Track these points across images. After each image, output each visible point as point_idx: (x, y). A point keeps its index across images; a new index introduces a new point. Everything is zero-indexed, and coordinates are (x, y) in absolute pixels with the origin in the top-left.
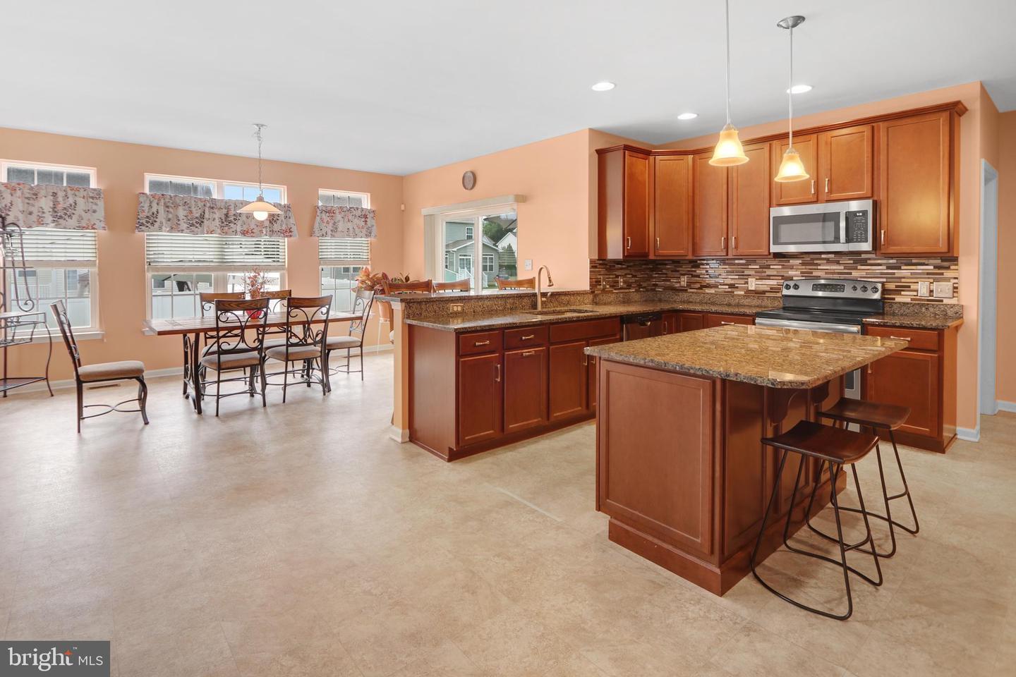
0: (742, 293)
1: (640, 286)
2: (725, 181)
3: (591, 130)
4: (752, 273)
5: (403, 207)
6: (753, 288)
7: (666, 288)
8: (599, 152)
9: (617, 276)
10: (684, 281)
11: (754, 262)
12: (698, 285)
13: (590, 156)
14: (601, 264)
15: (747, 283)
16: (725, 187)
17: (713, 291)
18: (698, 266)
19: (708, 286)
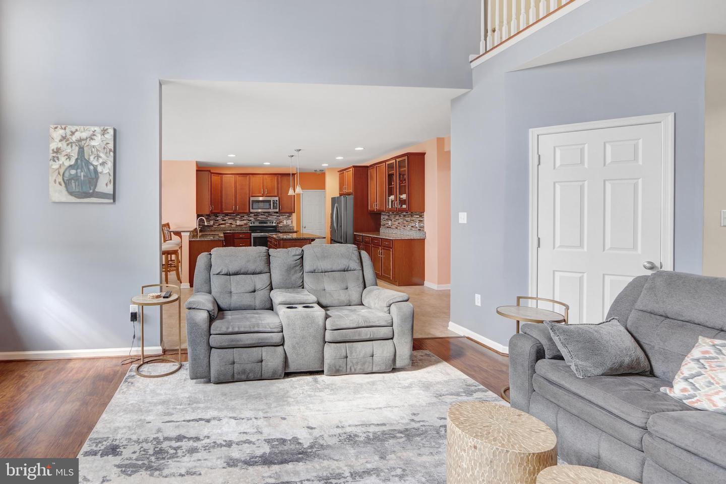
0: (235, 226)
2: (234, 185)
4: (238, 218)
8: (197, 170)
10: (212, 223)
11: (239, 215)
15: (236, 222)
16: (234, 188)
17: (223, 226)
18: (218, 217)
19: (222, 224)
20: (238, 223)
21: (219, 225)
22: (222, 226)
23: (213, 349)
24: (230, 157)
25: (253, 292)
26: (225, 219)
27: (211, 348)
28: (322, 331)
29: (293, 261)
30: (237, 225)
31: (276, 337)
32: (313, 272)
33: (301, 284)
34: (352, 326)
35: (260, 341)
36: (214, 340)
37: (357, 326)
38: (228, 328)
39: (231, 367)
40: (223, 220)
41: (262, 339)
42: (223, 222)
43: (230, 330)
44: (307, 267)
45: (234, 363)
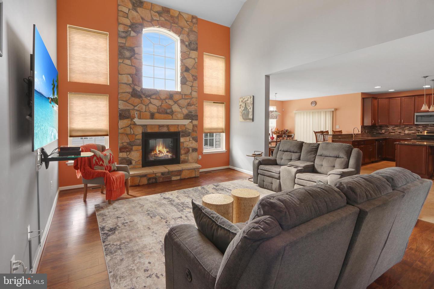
0: (403, 134)
1: (370, 132)
2: (400, 105)
3: (362, 93)
4: (407, 129)
5: (283, 110)
6: (407, 133)
7: (377, 133)
8: (363, 98)
9: (366, 130)
10: (383, 131)
11: (407, 126)
12: (388, 132)
13: (361, 99)
14: (363, 127)
15: (405, 132)
16: (400, 107)
17: (393, 134)
18: (389, 127)
19: (392, 133)
20: (407, 132)
21: (390, 133)
22: (391, 134)
23: (259, 175)
24: (376, 88)
25: (290, 160)
26: (395, 129)
27: (259, 174)
28: (294, 178)
29: (311, 149)
30: (405, 134)
31: (277, 175)
32: (321, 155)
33: (313, 161)
34: (306, 179)
35: (271, 175)
36: (259, 171)
37: (309, 180)
38: (263, 168)
39: (263, 182)
40: (393, 130)
41: (272, 175)
42: (393, 131)
43: (263, 169)
44: (318, 153)
45: (264, 181)
